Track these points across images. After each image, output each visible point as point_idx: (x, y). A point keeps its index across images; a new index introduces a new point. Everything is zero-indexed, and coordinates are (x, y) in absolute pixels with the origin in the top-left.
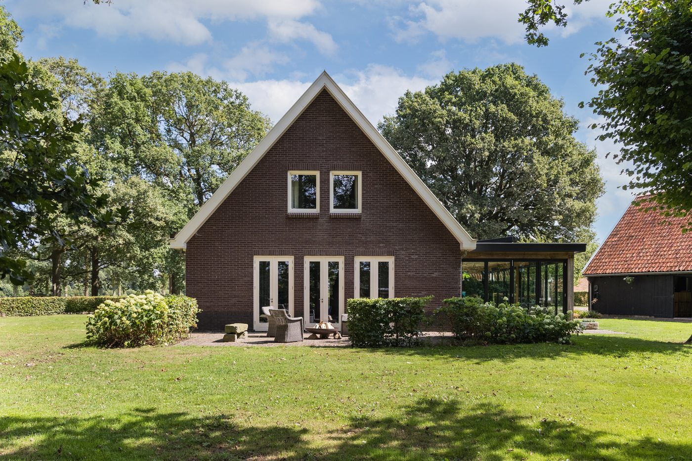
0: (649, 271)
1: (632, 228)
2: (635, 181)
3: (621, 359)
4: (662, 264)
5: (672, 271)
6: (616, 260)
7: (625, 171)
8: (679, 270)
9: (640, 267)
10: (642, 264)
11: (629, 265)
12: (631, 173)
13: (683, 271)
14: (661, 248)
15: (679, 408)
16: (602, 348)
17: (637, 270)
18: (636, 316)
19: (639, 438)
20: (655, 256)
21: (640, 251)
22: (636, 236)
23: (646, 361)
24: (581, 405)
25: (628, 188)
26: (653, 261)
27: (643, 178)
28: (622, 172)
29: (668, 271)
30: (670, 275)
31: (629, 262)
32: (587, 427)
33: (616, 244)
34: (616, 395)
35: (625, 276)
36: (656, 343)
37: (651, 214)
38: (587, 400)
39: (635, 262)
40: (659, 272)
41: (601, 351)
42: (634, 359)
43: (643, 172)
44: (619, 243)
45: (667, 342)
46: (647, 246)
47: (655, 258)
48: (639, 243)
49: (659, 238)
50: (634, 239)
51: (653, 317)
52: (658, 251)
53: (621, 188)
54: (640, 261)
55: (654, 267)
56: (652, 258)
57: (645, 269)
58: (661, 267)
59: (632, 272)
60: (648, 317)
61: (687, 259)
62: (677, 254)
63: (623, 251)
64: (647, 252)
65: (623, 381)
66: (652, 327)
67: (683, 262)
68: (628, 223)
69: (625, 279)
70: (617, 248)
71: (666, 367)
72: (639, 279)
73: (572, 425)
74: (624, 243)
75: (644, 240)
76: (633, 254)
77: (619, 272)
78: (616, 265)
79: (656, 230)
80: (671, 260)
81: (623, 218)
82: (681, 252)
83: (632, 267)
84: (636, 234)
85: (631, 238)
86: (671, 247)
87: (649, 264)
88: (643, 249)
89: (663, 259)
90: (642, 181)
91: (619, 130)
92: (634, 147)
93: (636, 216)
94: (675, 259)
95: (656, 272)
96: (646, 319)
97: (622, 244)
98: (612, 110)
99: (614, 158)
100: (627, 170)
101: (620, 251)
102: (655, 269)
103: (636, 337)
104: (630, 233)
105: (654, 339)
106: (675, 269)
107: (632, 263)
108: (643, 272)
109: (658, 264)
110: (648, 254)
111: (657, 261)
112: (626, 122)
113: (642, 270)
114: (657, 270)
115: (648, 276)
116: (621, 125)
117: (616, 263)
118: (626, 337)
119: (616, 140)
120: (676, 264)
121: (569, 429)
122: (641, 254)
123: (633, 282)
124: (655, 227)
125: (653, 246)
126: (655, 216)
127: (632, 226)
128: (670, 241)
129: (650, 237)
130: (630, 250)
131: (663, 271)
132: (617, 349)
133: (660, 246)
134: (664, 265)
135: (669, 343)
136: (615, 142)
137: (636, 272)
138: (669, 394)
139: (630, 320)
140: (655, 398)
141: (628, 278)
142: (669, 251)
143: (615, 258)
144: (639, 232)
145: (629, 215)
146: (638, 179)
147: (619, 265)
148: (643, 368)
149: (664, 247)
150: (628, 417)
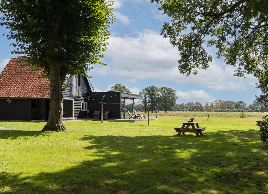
0: (19, 97)
1: (10, 74)
2: (16, 50)
3: (16, 140)
4: (26, 93)
5: (30, 97)
6: (2, 90)
7: (12, 44)
8: (34, 97)
9: (15, 95)
10: (16, 93)
11: (9, 93)
12: (15, 46)
13: (35, 97)
14: (25, 85)
15: (49, 158)
16: (4, 135)
17: (13, 96)
18: (13, 120)
19: (37, 173)
20: (22, 89)
21: (15, 86)
22: (13, 78)
23: (28, 140)
24: (4, 163)
25: (14, 53)
26: (21, 92)
27: (21, 49)
28: (11, 44)
29: (29, 97)
30: (30, 99)
31: (9, 92)
32: (11, 172)
33: (2, 82)
34: (19, 156)
35: (7, 99)
36: (28, 132)
37: (20, 68)
38: (6, 160)
39: (13, 92)
40: (24, 97)
41: (5, 136)
42: (21, 139)
43: (21, 46)
44: (4, 81)
45: (33, 131)
46: (18, 84)
47: (22, 90)
48: (14, 82)
49: (24, 80)
50: (12, 80)
51: (22, 120)
52: (23, 87)
53: (11, 52)
54: (15, 91)
55: (22, 95)
56: (21, 90)
57: (17, 95)
58: (25, 95)
59: (11, 97)
60: (19, 120)
61: (37, 92)
62: (32, 89)
63: (6, 86)
64: (18, 87)
65: (20, 149)
66: (23, 125)
67: (35, 93)
68: (8, 71)
69: (7, 100)
70: (3, 84)
71: (37, 142)
72: (15, 101)
73: (4, 172)
74: (6, 81)
75: (17, 81)
76: (11, 87)
77: (4, 97)
78: (2, 93)
79: (22, 76)
80: (30, 92)
81: (5, 68)
82: (34, 88)
83: (11, 94)
84: (12, 77)
85: (10, 79)
86: (30, 85)
87: (20, 93)
88: (16, 85)
89: (26, 91)
90: (20, 50)
91: (9, 22)
92: (16, 32)
93: (12, 68)
94: (32, 92)
95: (23, 97)
96: (18, 121)
97: (5, 82)
98: (6, 10)
99: (7, 37)
100: (13, 44)
101: (4, 86)
102: (22, 96)
103: (18, 129)
104: (9, 77)
105: (27, 130)
106: (32, 96)
107: (11, 92)
108: (16, 97)
109: (24, 93)
110: (19, 88)
111: (23, 92)
112: (13, 18)
113: (16, 96)
114: (23, 96)
115: (19, 99)
116: (11, 20)
117: (3, 92)
118: (13, 130)
119: (7, 27)
120: (32, 94)
121: (3, 175)
122: (15, 88)
123: (11, 102)
124: (22, 74)
125: (21, 84)
126: (22, 69)
127: (10, 73)
128: (29, 82)
129: (19, 79)
130: (9, 85)
131: (26, 97)
132: (12, 135)
133: (24, 85)
134: (27, 94)
135: (34, 131)
136: (7, 28)
137: (13, 97)
138: (43, 153)
139: (11, 122)
140: (37, 155)
141: (9, 100)
142: (29, 87)
143: (2, 89)
144: (14, 76)
145: (9, 67)
146: (18, 49)
147: (4, 93)
148: (27, 143)
149: (26, 85)
150: (29, 165)
